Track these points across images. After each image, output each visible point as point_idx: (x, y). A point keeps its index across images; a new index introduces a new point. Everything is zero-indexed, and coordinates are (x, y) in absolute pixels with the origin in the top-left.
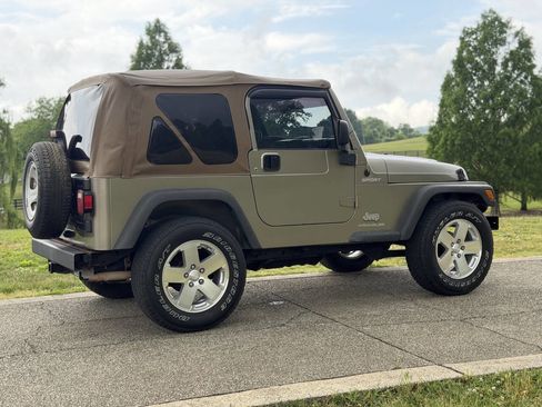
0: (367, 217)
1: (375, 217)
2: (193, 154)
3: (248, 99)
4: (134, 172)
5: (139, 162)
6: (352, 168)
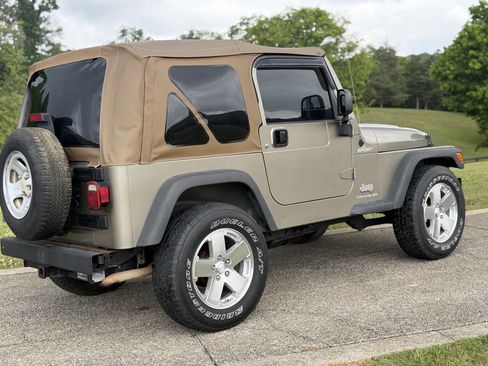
0: (364, 188)
1: (370, 187)
3: (254, 70)
4: (153, 156)
5: (158, 145)
6: (350, 138)
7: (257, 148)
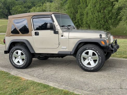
1: (65, 47)
2: (20, 32)
5: (10, 33)
6: (58, 34)
7: (31, 35)
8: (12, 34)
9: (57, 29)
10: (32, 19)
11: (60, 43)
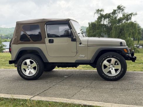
0: (81, 56)
1: (83, 56)
2: (30, 39)
5: (19, 41)
6: (76, 42)
8: (21, 42)
9: (75, 37)
10: (45, 25)
11: (78, 51)
